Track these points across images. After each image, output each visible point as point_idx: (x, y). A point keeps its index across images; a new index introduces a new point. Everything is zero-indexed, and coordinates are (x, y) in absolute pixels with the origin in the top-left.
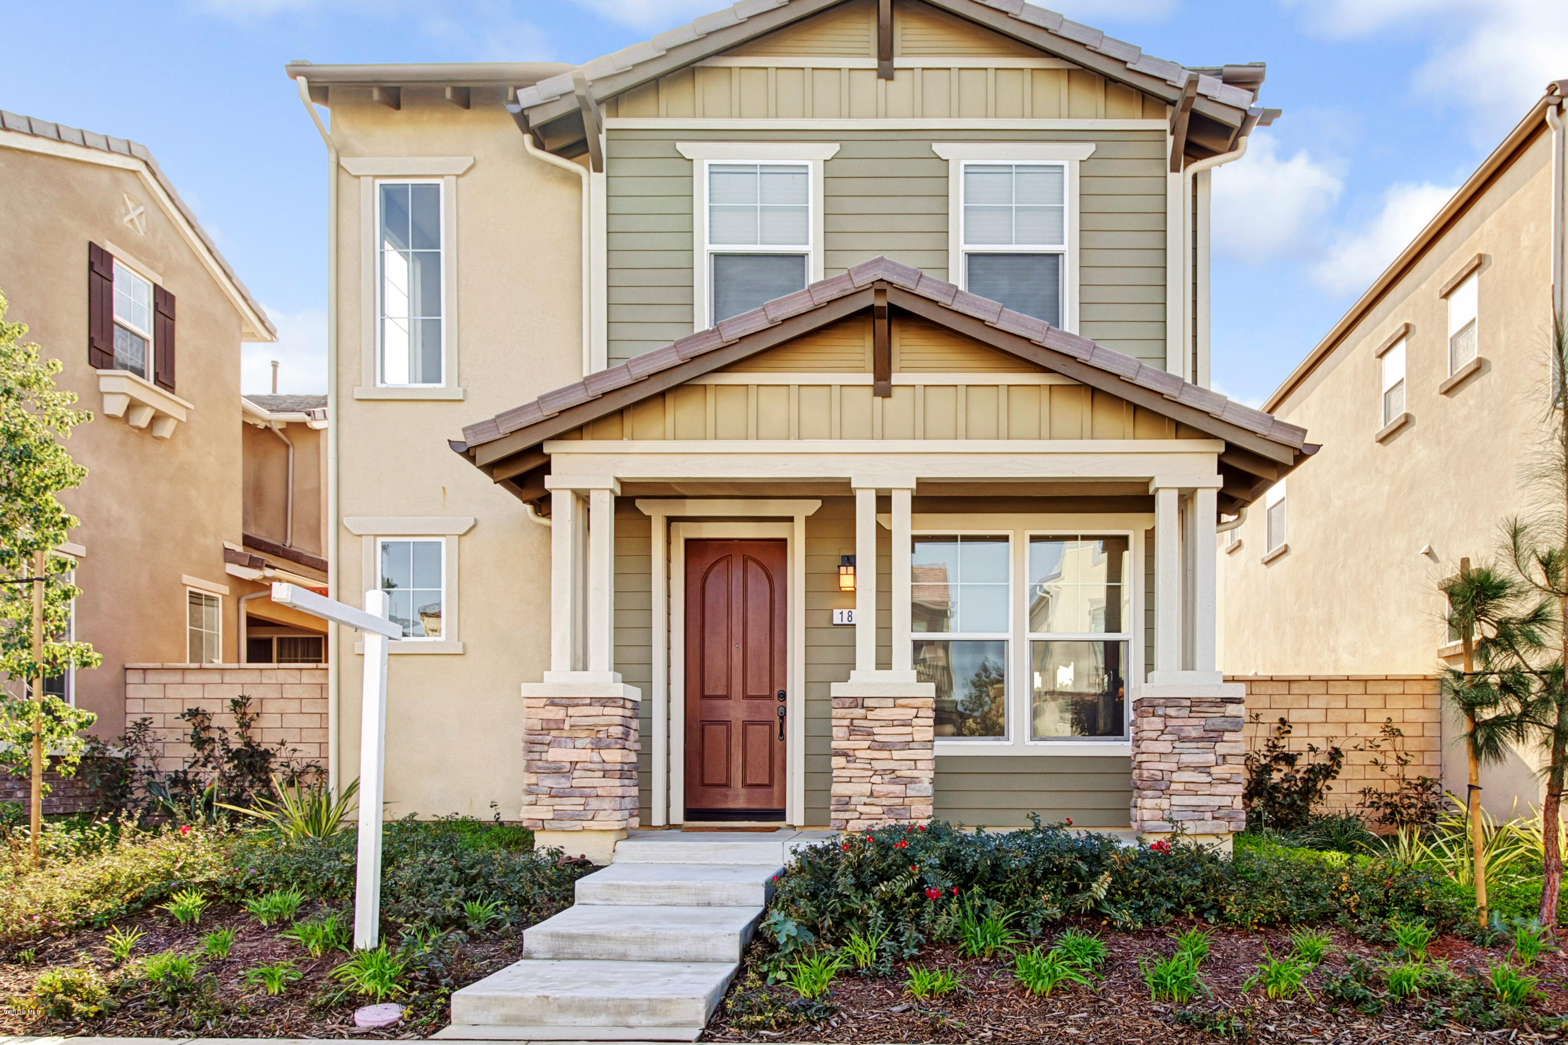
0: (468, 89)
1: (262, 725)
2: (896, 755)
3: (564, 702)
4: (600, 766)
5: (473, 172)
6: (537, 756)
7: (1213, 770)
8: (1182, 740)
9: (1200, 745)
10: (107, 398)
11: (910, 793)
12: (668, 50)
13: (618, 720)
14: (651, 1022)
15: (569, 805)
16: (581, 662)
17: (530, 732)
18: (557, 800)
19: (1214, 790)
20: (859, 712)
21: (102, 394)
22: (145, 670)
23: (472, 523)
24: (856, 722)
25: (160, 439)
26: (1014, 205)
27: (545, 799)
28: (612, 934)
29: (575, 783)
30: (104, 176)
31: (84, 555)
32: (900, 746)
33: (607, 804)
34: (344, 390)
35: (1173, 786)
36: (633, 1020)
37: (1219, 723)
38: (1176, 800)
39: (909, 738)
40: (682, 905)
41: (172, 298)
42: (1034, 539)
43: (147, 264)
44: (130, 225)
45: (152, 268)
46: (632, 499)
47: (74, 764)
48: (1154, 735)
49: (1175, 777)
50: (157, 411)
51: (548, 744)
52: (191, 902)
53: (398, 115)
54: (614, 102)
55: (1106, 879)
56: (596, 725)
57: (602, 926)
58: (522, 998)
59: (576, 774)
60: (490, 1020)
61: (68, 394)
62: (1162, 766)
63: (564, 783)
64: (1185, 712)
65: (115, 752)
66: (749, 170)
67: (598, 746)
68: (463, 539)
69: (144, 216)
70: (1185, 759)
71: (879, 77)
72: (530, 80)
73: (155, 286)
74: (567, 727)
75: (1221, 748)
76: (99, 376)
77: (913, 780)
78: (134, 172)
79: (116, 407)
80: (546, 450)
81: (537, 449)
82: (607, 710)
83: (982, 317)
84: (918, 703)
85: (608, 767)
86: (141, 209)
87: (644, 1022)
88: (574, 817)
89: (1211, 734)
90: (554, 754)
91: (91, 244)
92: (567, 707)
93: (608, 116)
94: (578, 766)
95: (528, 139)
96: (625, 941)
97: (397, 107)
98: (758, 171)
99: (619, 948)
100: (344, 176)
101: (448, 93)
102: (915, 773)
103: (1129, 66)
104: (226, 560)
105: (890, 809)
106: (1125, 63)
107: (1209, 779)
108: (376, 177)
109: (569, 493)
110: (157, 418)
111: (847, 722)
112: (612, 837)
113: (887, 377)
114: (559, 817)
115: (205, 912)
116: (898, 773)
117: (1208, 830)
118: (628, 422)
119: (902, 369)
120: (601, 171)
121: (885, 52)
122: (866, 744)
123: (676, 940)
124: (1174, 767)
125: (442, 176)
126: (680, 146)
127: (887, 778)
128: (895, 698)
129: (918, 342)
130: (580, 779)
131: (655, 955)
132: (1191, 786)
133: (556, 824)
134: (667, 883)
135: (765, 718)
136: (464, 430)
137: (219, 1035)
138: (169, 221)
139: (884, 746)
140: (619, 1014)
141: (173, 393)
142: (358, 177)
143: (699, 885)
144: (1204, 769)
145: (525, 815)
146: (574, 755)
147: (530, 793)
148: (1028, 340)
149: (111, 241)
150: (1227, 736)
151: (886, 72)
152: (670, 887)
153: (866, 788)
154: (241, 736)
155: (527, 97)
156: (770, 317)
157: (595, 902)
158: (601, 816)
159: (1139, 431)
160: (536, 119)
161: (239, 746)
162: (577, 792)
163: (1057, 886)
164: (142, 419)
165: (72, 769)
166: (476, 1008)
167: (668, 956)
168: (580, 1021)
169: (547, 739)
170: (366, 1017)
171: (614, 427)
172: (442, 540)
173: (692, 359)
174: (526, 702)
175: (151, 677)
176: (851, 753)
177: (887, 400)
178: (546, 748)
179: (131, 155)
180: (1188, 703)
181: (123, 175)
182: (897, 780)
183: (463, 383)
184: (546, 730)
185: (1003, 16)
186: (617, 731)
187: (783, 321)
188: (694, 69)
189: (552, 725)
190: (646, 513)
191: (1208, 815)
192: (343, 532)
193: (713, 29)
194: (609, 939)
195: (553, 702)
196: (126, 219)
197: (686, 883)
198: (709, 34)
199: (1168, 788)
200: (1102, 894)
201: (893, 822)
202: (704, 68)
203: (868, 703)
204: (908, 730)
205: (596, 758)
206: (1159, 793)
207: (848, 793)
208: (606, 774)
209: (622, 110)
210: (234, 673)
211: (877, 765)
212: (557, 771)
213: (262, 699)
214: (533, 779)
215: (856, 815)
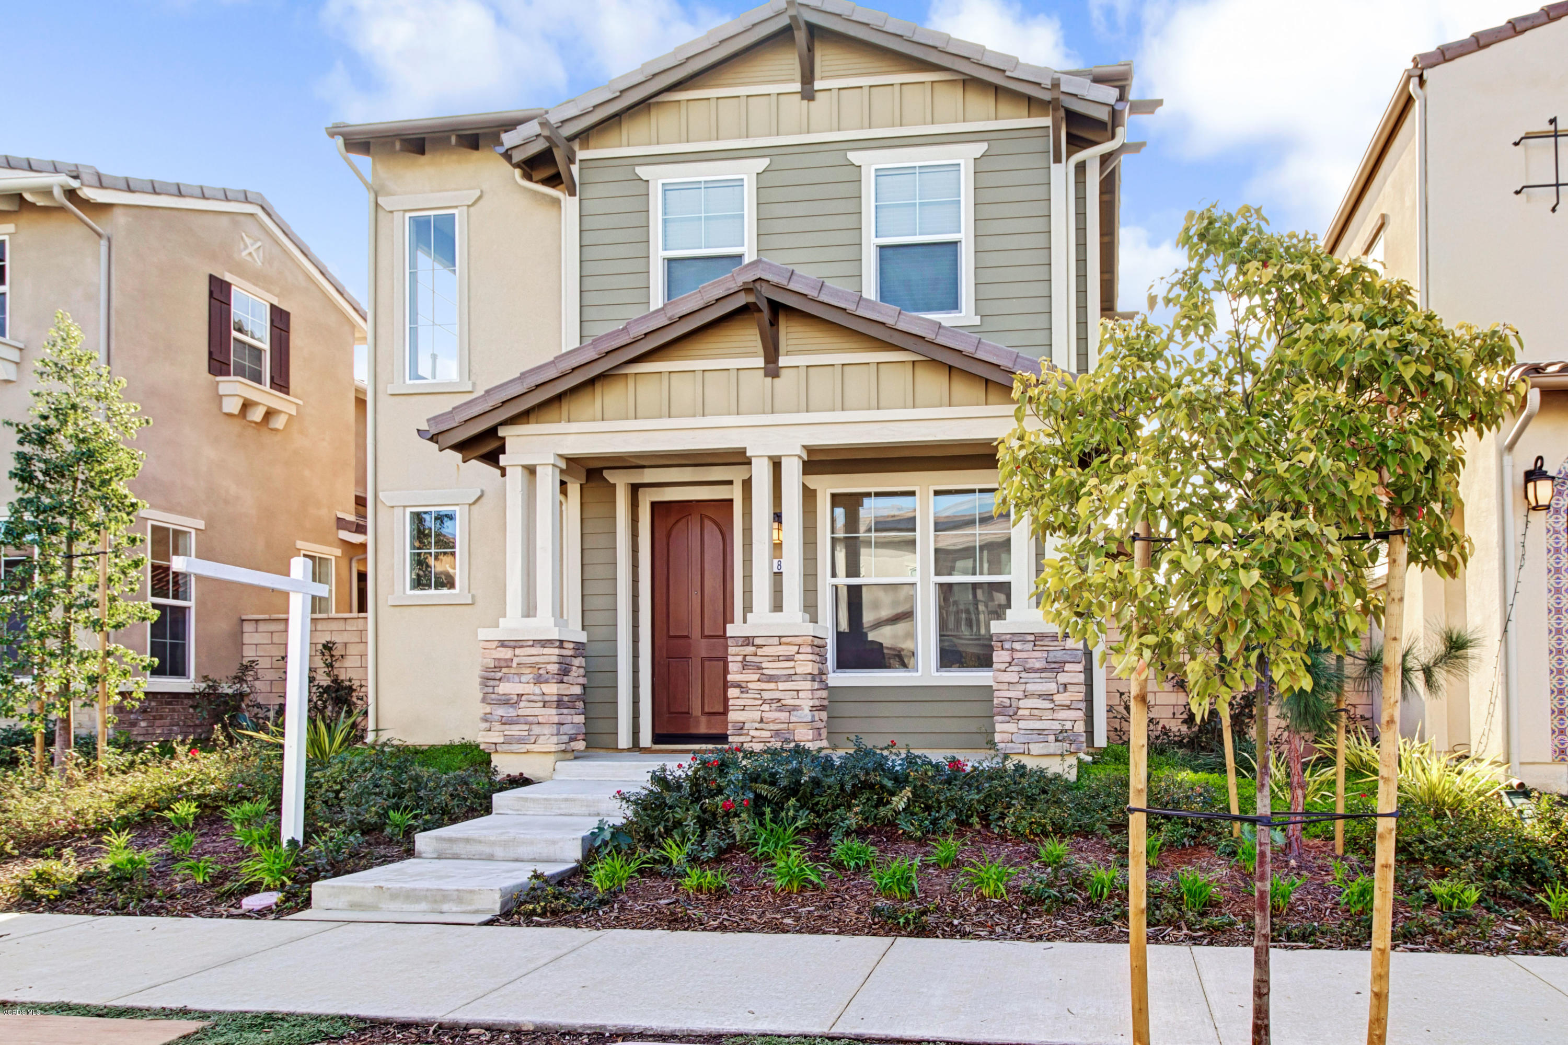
0: (477, 135)
1: (346, 665)
2: (781, 686)
3: (512, 644)
4: (540, 698)
5: (481, 203)
6: (490, 690)
7: (1055, 697)
8: (1026, 670)
9: (1043, 675)
10: (225, 400)
11: (793, 719)
12: (621, 92)
13: (555, 659)
14: (459, 909)
15: (516, 730)
16: (529, 610)
17: (487, 669)
18: (507, 727)
19: (1056, 716)
20: (750, 649)
21: (221, 397)
22: (257, 621)
23: (479, 494)
24: (748, 658)
25: (276, 430)
26: (917, 201)
27: (497, 726)
28: (482, 838)
29: (520, 712)
30: (224, 220)
31: (203, 527)
32: (784, 678)
33: (547, 730)
34: (380, 387)
35: (1020, 712)
36: (445, 907)
37: (1059, 656)
38: (1022, 724)
39: (792, 672)
40: (577, 815)
41: (288, 314)
42: (937, 493)
43: (263, 288)
44: (249, 258)
45: (268, 291)
46: (599, 471)
47: (139, 699)
48: (1003, 666)
49: (1022, 704)
50: (269, 408)
51: (500, 680)
52: (185, 809)
53: (423, 159)
54: (585, 136)
55: (907, 792)
56: (537, 663)
57: (485, 832)
58: (363, 888)
59: (522, 704)
60: (340, 906)
61: (132, 404)
62: (1009, 694)
63: (512, 712)
64: (1030, 646)
65: (226, 689)
66: (695, 186)
67: (539, 680)
68: (473, 507)
69: (261, 250)
70: (1030, 688)
71: (803, 98)
72: (511, 125)
73: (272, 306)
74: (514, 665)
75: (1063, 678)
76: (218, 382)
77: (795, 708)
78: (252, 215)
79: (232, 406)
80: (501, 433)
81: (492, 432)
82: (546, 651)
83: (843, 306)
84: (799, 640)
85: (547, 698)
86: (259, 244)
87: (454, 909)
88: (521, 741)
89: (1053, 666)
90: (504, 688)
91: (212, 278)
92: (514, 648)
93: (581, 149)
94: (524, 698)
95: (517, 172)
96: (493, 844)
97: (422, 152)
98: (703, 185)
99: (487, 850)
100: (381, 213)
101: (453, 140)
102: (797, 702)
103: (1008, 73)
104: (339, 528)
105: (777, 733)
106: (1004, 71)
107: (1052, 706)
108: (405, 211)
109: (520, 468)
110: (269, 414)
111: (740, 658)
112: (552, 758)
113: (776, 361)
114: (508, 741)
115: (197, 818)
116: (783, 702)
117: (1051, 751)
118: (565, 408)
119: (787, 353)
120: (574, 195)
121: (808, 77)
122: (756, 677)
123: (531, 843)
124: (1020, 694)
125: (456, 207)
126: (638, 170)
127: (774, 706)
128: (780, 637)
129: (800, 329)
130: (525, 709)
131: (516, 856)
132: (1036, 712)
133: (506, 747)
134: (565, 796)
135: (719, 655)
136: (428, 420)
137: (135, 914)
138: (285, 251)
139: (771, 679)
140: (435, 902)
141: (288, 393)
142: (391, 212)
143: (590, 798)
144: (1048, 697)
145: (483, 738)
146: (520, 688)
147: (486, 721)
148: (884, 324)
149: (230, 272)
150: (1068, 667)
151: (808, 94)
152: (566, 800)
153: (757, 715)
154: (328, 674)
155: (509, 139)
156: (669, 315)
157: (509, 812)
158: (542, 740)
159: (991, 397)
160: (518, 156)
161: (329, 683)
162: (522, 719)
163: (868, 799)
164: (257, 415)
165: (137, 704)
166: (330, 896)
167: (525, 857)
168: (406, 907)
169: (499, 675)
170: (251, 902)
171: (553, 412)
172: (457, 508)
173: (607, 353)
174: (482, 644)
175: (262, 627)
176: (744, 685)
177: (776, 380)
178: (497, 683)
179: (247, 200)
180: (1032, 638)
181: (242, 218)
182: (782, 708)
183: (473, 378)
184: (498, 668)
185: (898, 39)
186: (554, 668)
187: (680, 318)
188: (650, 104)
189: (503, 664)
190: (612, 481)
191: (1052, 738)
192: (379, 506)
193: (657, 71)
194: (480, 842)
195: (503, 644)
196: (244, 254)
197: (580, 796)
198: (654, 75)
199: (1016, 714)
200: (902, 806)
201: (778, 745)
202: (658, 103)
203: (758, 641)
204: (791, 664)
205: (538, 691)
206: (1007, 718)
207: (742, 719)
208: (545, 704)
209: (591, 143)
210: (324, 622)
211: (766, 695)
212: (506, 701)
213: (346, 644)
214: (488, 709)
215: (749, 739)
